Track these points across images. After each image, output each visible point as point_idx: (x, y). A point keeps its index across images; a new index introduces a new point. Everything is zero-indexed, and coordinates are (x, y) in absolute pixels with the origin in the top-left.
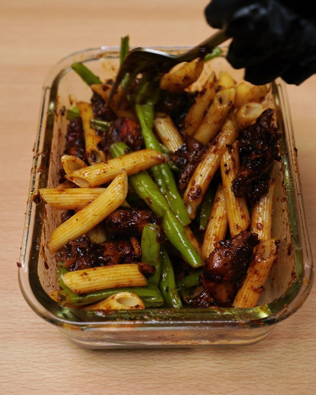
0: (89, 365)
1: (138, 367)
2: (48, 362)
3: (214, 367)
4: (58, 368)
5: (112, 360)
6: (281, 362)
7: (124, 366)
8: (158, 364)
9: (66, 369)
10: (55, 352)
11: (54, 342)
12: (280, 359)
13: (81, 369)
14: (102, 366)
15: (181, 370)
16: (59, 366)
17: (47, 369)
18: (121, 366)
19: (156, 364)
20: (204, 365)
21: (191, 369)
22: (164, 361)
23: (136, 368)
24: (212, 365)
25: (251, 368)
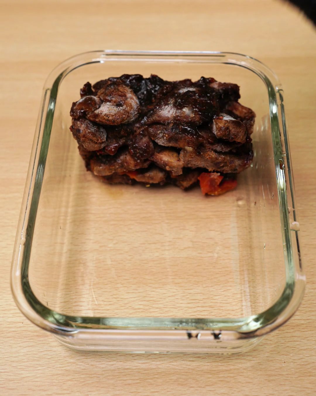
0: (68, 363)
1: (117, 363)
2: (26, 361)
3: (193, 361)
4: (36, 367)
5: (90, 357)
6: (259, 354)
7: (102, 363)
8: (137, 359)
9: (44, 368)
10: (32, 351)
11: (32, 340)
12: (258, 351)
13: (60, 367)
14: (81, 364)
15: (159, 365)
16: (37, 364)
17: (26, 368)
18: (100, 363)
19: (135, 359)
20: (182, 359)
21: (170, 363)
22: (143, 357)
23: (115, 364)
24: (191, 359)
25: (230, 361)
